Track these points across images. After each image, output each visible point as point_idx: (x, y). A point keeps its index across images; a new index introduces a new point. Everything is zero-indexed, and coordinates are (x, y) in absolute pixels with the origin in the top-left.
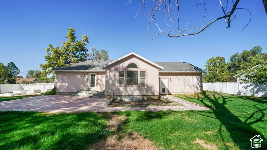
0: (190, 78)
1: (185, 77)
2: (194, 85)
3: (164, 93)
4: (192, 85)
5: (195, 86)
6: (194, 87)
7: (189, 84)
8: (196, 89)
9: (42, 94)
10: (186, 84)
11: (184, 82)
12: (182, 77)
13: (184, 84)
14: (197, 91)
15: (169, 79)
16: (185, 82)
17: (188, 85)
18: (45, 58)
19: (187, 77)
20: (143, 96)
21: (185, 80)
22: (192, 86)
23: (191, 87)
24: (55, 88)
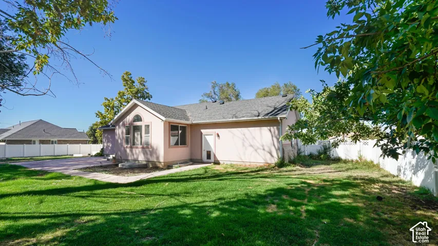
0: (255, 131)
1: (245, 130)
2: (263, 146)
3: (209, 161)
4: (258, 145)
5: (267, 149)
6: (264, 149)
7: (252, 144)
8: (269, 155)
9: (92, 156)
10: (247, 144)
11: (243, 140)
12: (240, 129)
13: (243, 143)
14: (271, 160)
15: (216, 135)
16: (245, 140)
17: (251, 146)
18: (95, 115)
19: (249, 128)
20: (148, 161)
21: (244, 135)
22: (258, 148)
23: (256, 150)
24: (102, 149)
